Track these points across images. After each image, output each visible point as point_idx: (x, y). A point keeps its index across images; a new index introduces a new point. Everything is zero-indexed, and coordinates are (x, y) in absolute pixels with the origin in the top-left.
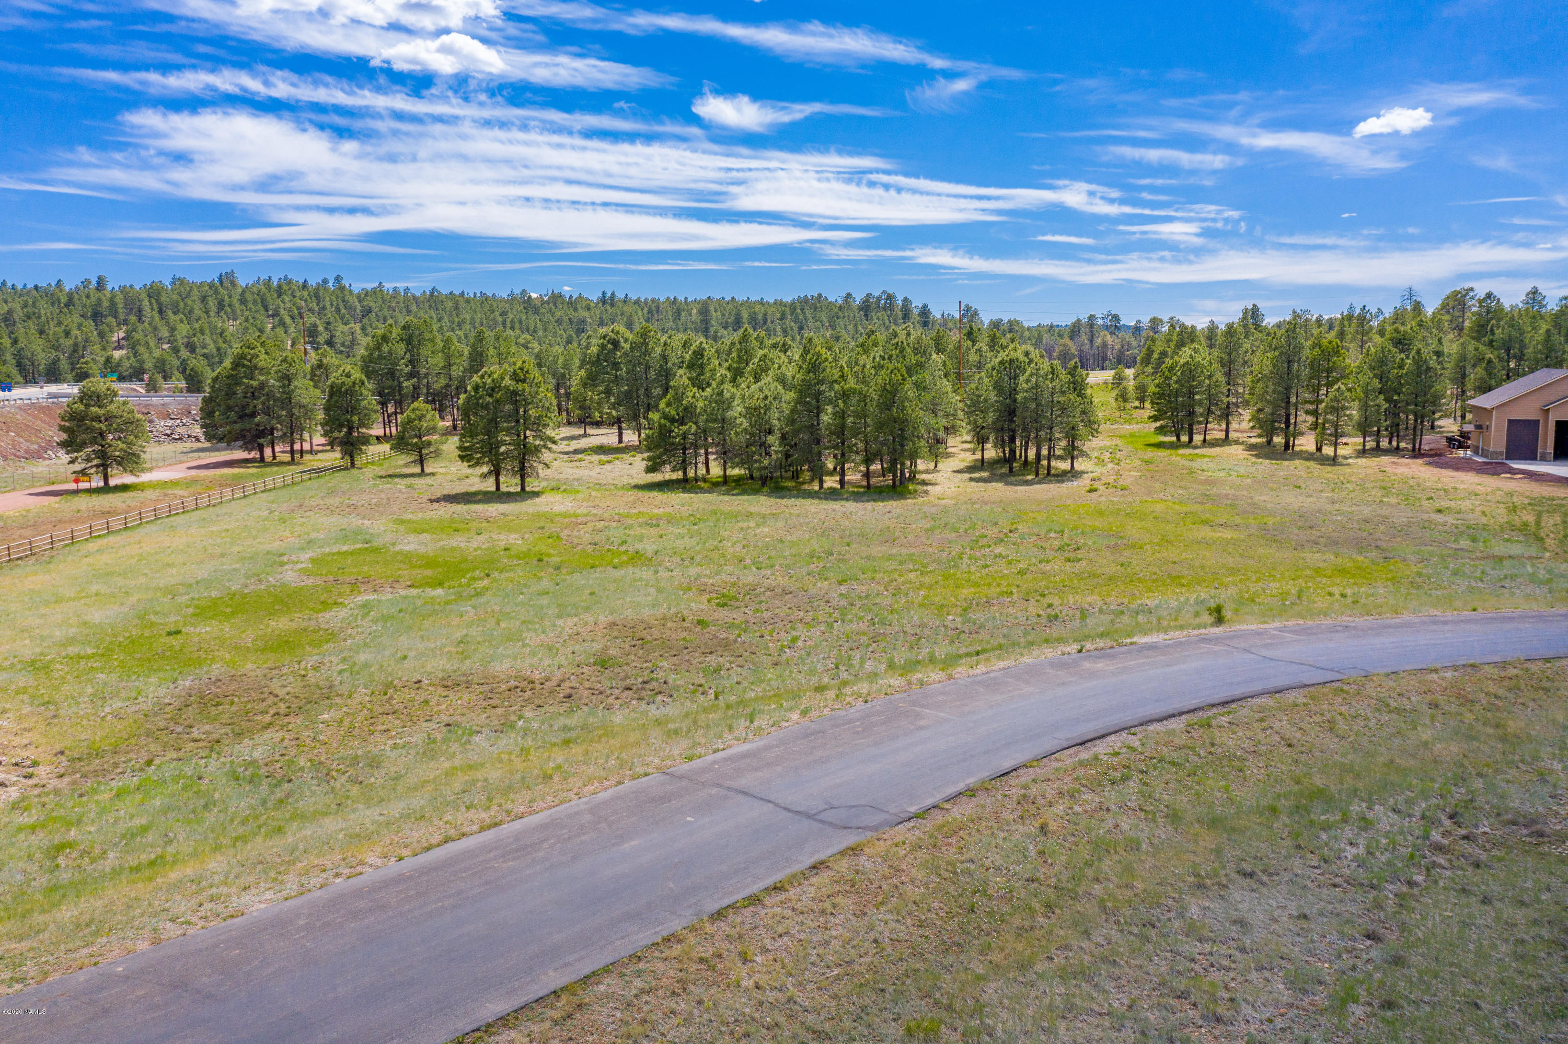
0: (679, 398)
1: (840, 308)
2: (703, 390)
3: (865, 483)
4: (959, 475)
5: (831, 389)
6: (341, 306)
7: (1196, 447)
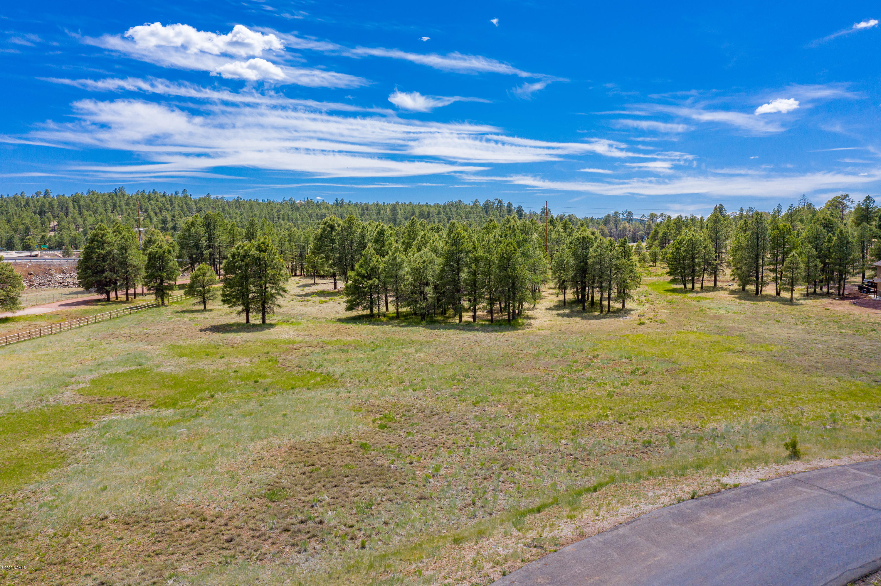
0: (367, 262)
1: (472, 208)
2: (384, 257)
3: (489, 318)
4: (550, 312)
5: (467, 256)
6: (184, 207)
7: (697, 292)
